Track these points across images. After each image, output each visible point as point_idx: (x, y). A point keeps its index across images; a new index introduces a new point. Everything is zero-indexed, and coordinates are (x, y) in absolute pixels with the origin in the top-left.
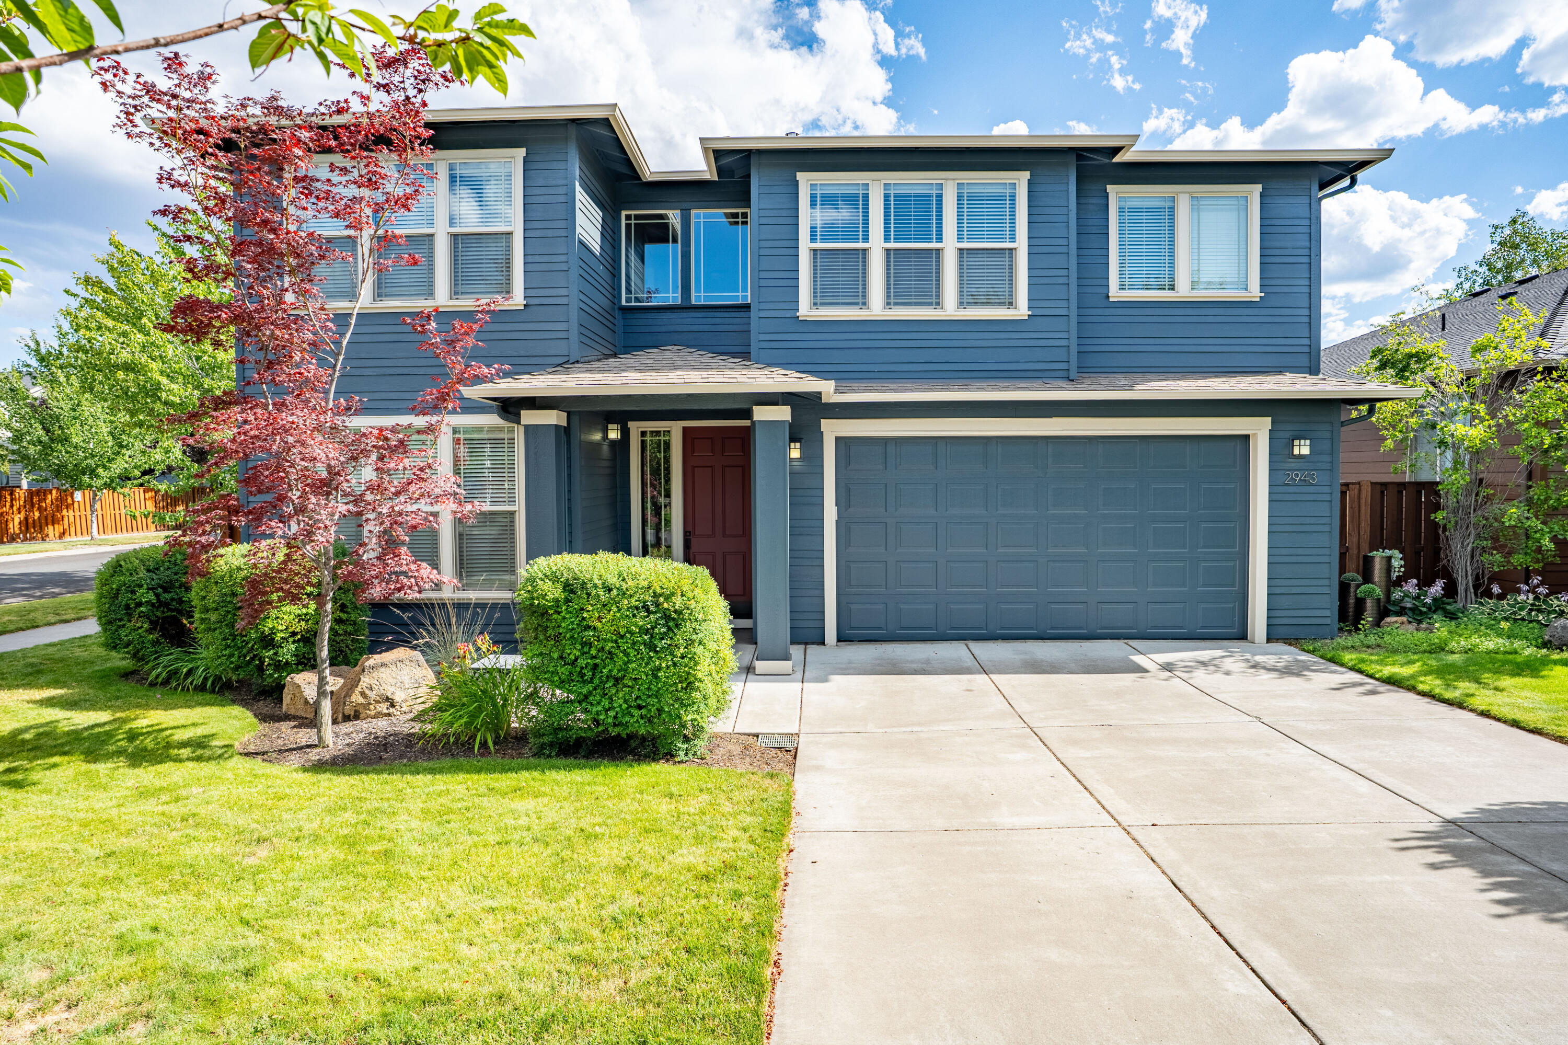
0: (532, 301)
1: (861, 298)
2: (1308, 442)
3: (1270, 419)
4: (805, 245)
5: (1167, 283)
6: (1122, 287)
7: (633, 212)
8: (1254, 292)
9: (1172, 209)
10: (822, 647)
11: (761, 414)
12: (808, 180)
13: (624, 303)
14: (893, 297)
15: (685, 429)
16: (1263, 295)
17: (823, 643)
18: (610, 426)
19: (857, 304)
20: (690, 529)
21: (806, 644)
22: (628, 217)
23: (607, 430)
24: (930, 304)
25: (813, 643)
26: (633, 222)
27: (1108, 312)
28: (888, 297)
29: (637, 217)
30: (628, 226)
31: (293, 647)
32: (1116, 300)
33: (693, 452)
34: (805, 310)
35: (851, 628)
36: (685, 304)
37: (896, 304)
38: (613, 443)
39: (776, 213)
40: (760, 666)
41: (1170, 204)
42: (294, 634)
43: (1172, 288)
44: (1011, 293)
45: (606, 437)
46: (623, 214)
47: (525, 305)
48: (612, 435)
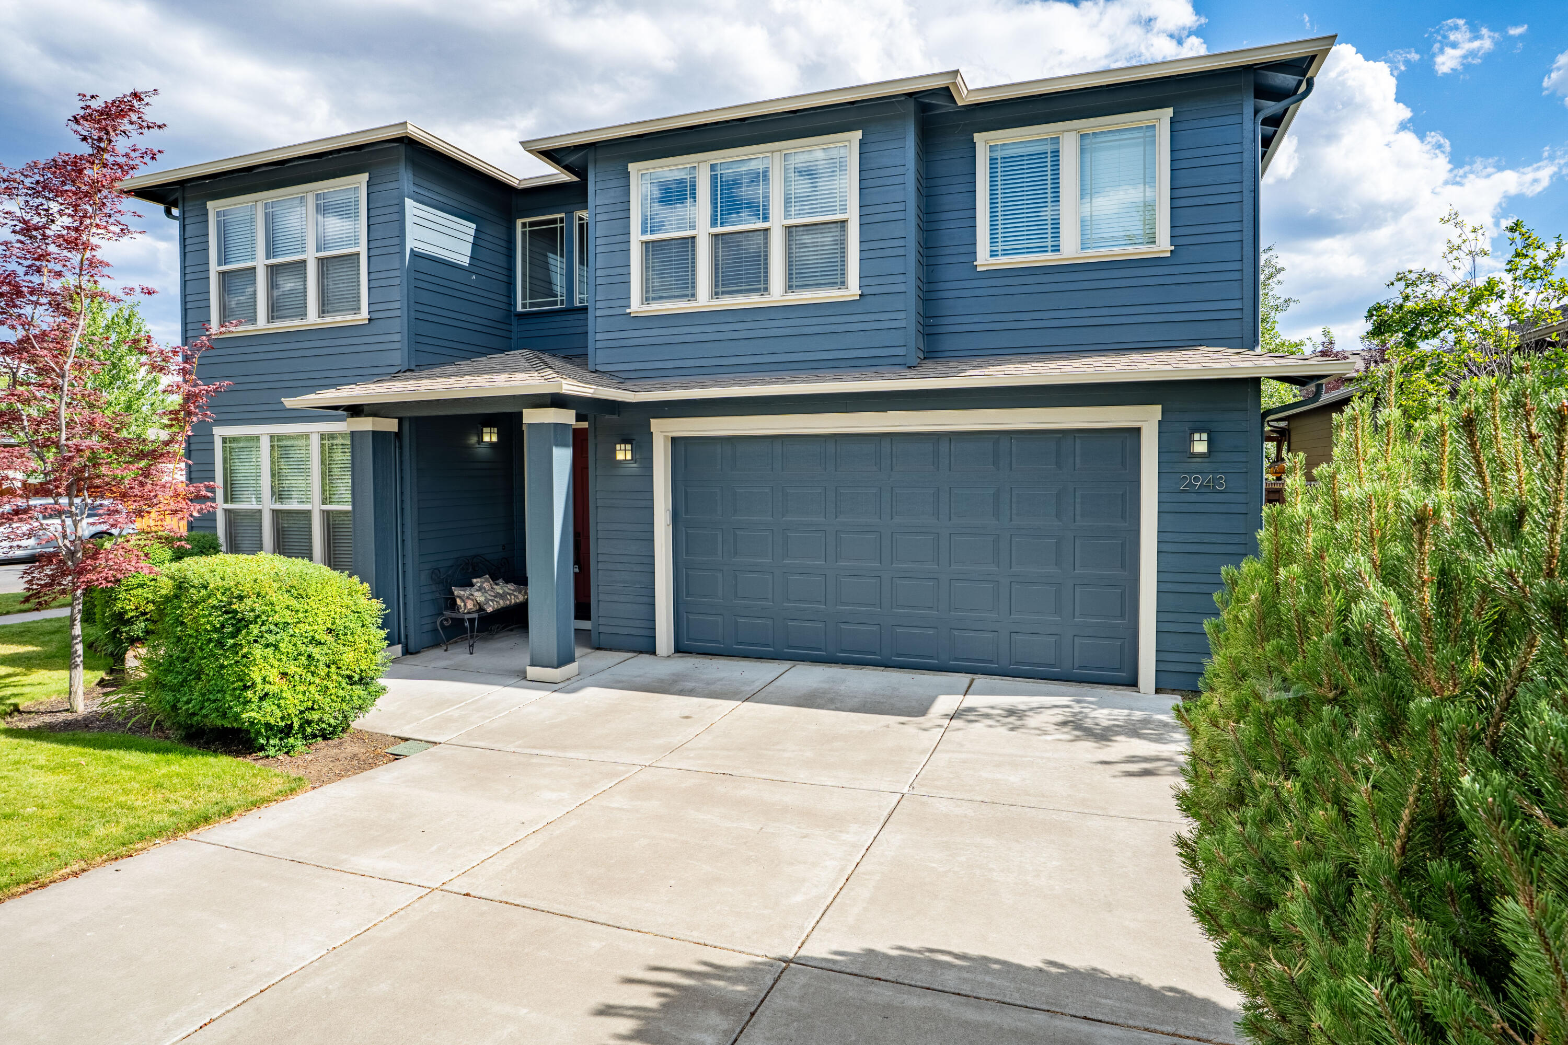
0: (375, 315)
1: (688, 289)
2: (1205, 436)
3: (1160, 407)
4: (636, 237)
5: (1049, 244)
6: (993, 254)
7: (527, 220)
8: (1164, 245)
9: (1056, 153)
10: (652, 657)
11: (531, 416)
12: (639, 170)
13: (519, 308)
14: (720, 286)
16: (1173, 248)
17: (654, 653)
18: (485, 430)
19: (687, 296)
22: (524, 225)
23: (482, 433)
24: (758, 290)
25: (641, 652)
26: (527, 229)
27: (975, 283)
28: (717, 286)
29: (532, 225)
30: (524, 233)
31: (143, 625)
32: (984, 269)
34: (636, 305)
35: (689, 639)
36: (569, 307)
37: (724, 293)
38: (494, 446)
39: (611, 208)
40: (532, 672)
41: (1054, 147)
42: (144, 614)
43: (1056, 249)
44: (843, 273)
45: (481, 441)
46: (519, 222)
47: (369, 320)
48: (486, 438)
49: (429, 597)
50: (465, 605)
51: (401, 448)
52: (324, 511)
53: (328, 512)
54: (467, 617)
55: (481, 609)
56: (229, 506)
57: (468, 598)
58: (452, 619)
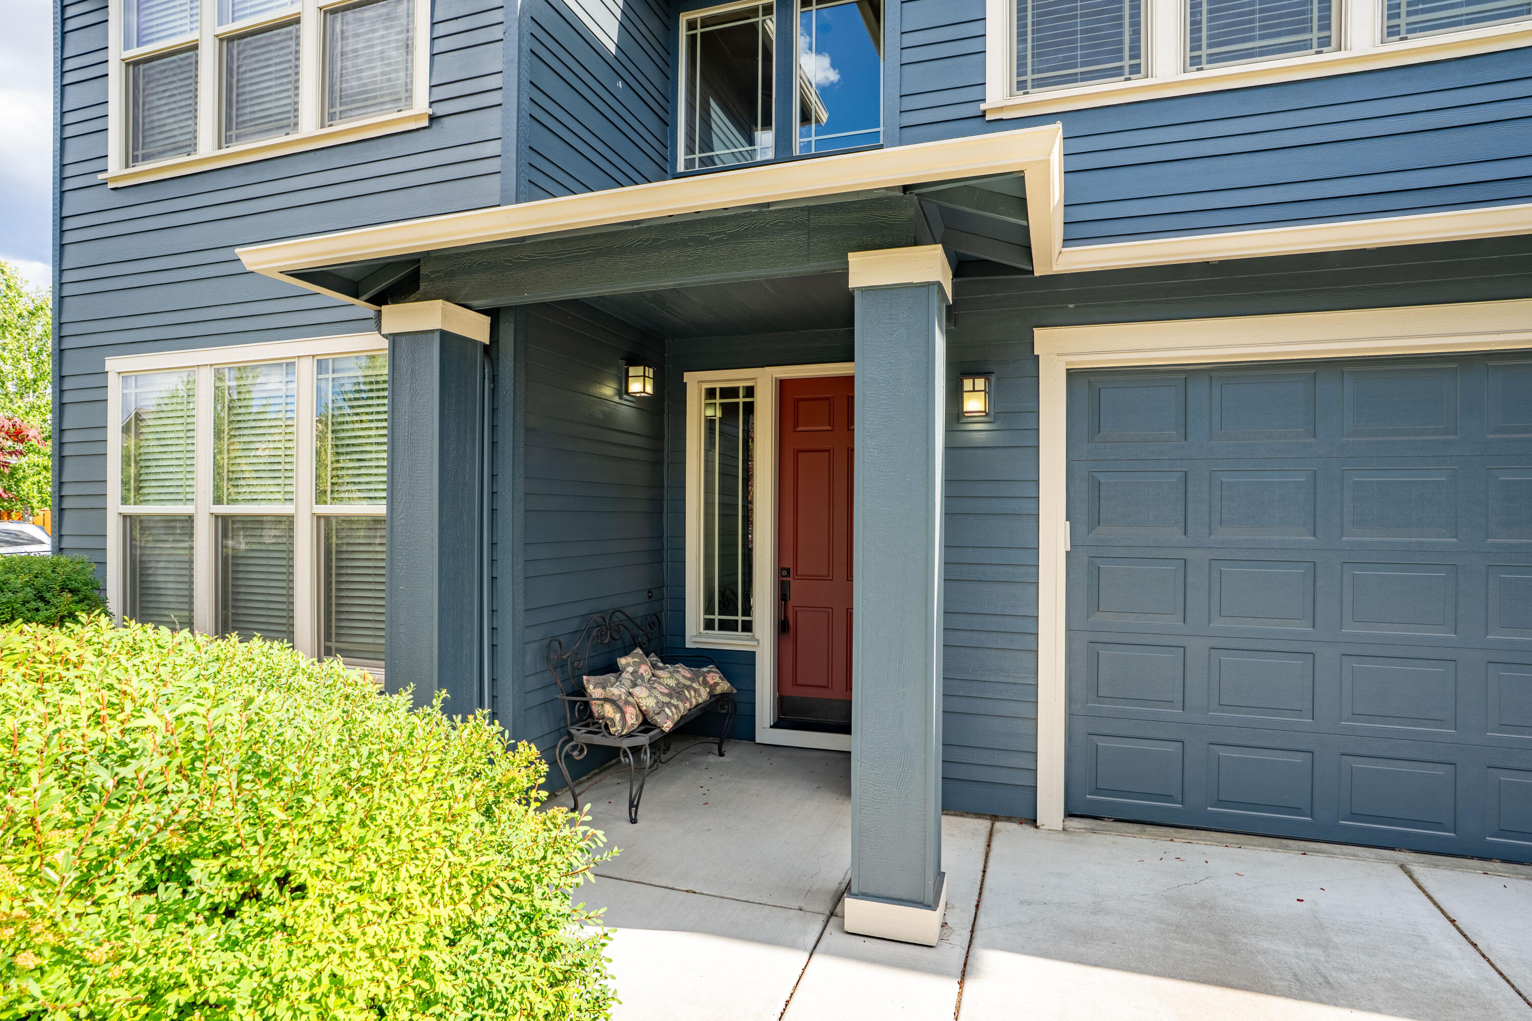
0: (440, 109)
7: (698, 14)
10: (1030, 830)
13: (680, 169)
14: (1207, 44)
15: (783, 385)
17: (1033, 822)
18: (633, 371)
20: (788, 564)
21: (995, 818)
22: (691, 25)
23: (627, 376)
25: (1009, 819)
26: (699, 31)
28: (1196, 45)
29: (705, 22)
30: (692, 39)
33: (796, 424)
35: (1098, 790)
36: (781, 157)
37: (1214, 57)
38: (642, 402)
45: (623, 390)
46: (684, 19)
47: (433, 119)
48: (635, 387)
49: (538, 698)
50: (623, 718)
51: (494, 379)
52: (319, 517)
53: (327, 518)
54: (626, 744)
55: (647, 724)
56: (131, 509)
57: (627, 703)
58: (589, 746)
